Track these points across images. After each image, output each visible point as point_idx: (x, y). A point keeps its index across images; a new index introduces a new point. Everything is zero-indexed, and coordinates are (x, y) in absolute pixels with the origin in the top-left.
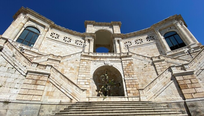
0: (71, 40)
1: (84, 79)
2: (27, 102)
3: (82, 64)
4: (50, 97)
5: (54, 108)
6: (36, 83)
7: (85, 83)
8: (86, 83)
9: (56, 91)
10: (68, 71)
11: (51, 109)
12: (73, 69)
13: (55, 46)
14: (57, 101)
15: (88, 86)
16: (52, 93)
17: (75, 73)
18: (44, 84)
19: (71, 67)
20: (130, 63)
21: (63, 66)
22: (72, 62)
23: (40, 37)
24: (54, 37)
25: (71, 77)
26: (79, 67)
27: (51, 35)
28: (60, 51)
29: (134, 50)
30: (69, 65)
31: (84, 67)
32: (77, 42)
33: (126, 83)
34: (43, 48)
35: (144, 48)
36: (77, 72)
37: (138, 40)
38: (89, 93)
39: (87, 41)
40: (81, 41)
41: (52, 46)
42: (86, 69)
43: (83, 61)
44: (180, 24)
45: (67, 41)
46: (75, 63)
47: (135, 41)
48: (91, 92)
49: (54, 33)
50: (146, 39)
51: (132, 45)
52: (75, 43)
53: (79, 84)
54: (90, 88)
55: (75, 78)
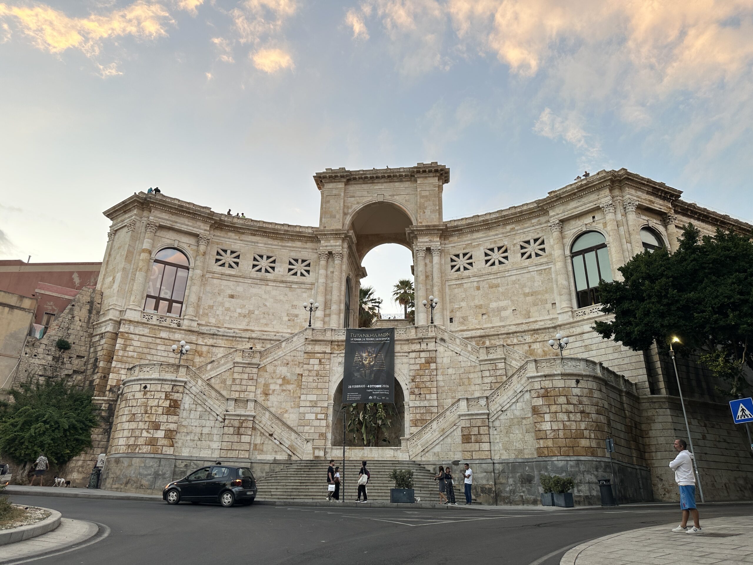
0: (274, 262)
1: (314, 404)
2: (234, 460)
3: (310, 367)
4: (260, 452)
5: (267, 467)
6: (239, 432)
7: (316, 416)
8: (319, 416)
9: (266, 442)
10: (278, 387)
11: (264, 469)
12: (288, 383)
13: (232, 297)
14: (270, 457)
15: (324, 423)
16: (261, 447)
17: (293, 392)
18: (250, 433)
19: (283, 377)
20: (429, 361)
21: (267, 376)
22: (285, 361)
23: (194, 278)
24: (227, 265)
25: (284, 403)
26: (302, 374)
27: (217, 260)
28: (249, 311)
29: (478, 288)
30: (278, 371)
31: (314, 373)
32: (293, 265)
33: (411, 415)
34: (204, 309)
35: (508, 285)
36: (298, 388)
37: (496, 250)
38: (326, 439)
39: (323, 262)
40: (304, 258)
41: (225, 299)
42: (317, 381)
43: (310, 356)
44: (622, 208)
45: (263, 270)
46: (291, 363)
47: (484, 254)
48: (329, 436)
49: (225, 248)
50: (519, 247)
51: (472, 270)
52: (289, 272)
53: (303, 418)
54: (327, 426)
55: (294, 404)
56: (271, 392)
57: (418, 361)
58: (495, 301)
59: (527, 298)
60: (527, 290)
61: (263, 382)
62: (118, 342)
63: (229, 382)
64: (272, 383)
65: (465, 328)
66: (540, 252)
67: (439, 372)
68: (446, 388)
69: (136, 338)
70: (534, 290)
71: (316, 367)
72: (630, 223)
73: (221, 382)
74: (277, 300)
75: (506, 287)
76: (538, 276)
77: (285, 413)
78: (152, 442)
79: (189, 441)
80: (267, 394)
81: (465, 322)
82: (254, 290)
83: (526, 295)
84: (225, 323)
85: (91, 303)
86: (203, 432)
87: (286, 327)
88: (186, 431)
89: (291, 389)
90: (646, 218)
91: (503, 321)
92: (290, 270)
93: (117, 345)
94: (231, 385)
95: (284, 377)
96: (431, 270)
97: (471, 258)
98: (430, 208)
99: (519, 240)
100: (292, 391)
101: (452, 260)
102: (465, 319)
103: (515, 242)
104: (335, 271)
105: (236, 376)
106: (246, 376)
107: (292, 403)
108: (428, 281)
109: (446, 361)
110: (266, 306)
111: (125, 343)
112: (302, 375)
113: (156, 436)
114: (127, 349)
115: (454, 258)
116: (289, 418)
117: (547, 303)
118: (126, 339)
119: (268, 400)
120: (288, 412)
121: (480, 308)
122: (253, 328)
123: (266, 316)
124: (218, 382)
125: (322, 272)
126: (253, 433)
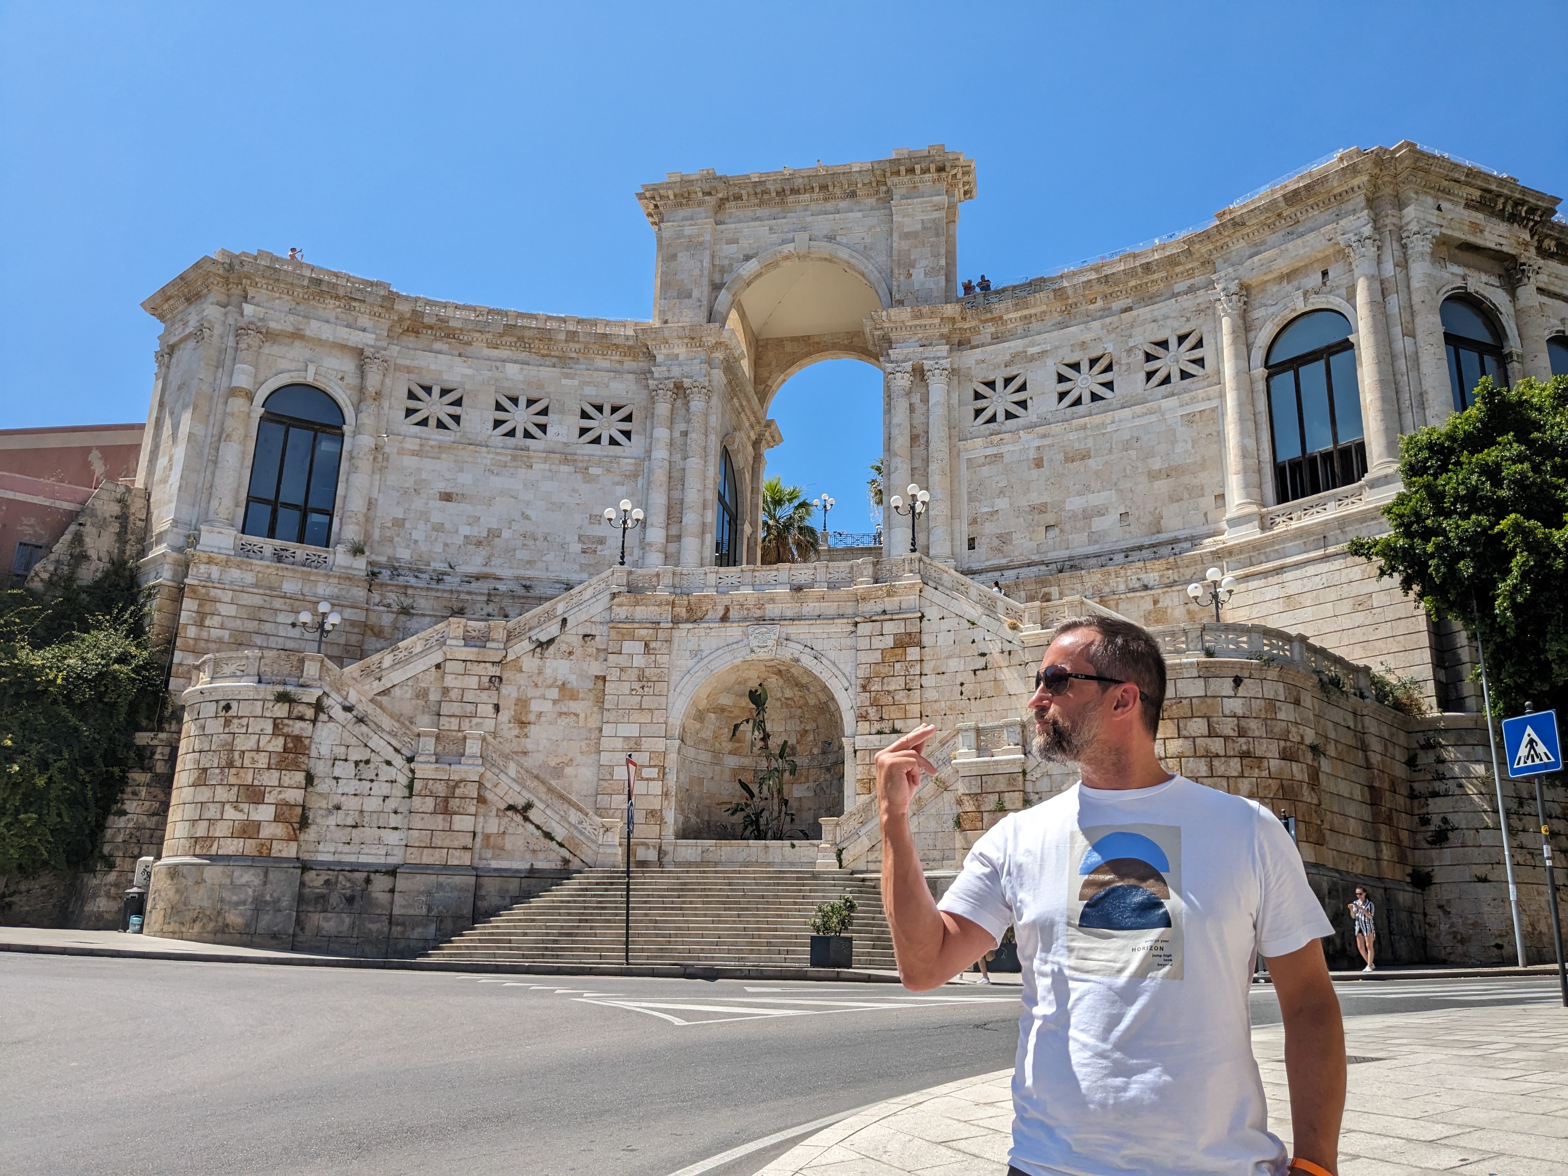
0: (544, 411)
1: (633, 746)
2: (437, 869)
3: (622, 660)
4: (498, 852)
5: (513, 887)
6: (447, 807)
7: (639, 772)
8: (646, 773)
9: (511, 831)
10: (547, 706)
11: (507, 891)
12: (574, 695)
13: (447, 497)
14: (519, 864)
15: (656, 787)
16: (499, 841)
17: (585, 718)
18: (472, 810)
19: (559, 683)
20: (904, 642)
21: (522, 682)
22: (564, 647)
23: (355, 453)
24: (432, 422)
25: (565, 742)
26: (604, 677)
27: (410, 412)
28: (489, 530)
29: (1039, 463)
30: (548, 671)
31: (633, 675)
32: (591, 418)
33: (860, 768)
34: (383, 527)
35: (1110, 451)
36: (596, 709)
37: (1085, 366)
38: (662, 822)
39: (663, 408)
40: (618, 403)
41: (431, 503)
42: (640, 691)
43: (623, 635)
44: (1396, 245)
45: (519, 433)
46: (578, 652)
47: (1055, 377)
48: (670, 816)
49: (427, 383)
50: (1141, 356)
51: (1026, 417)
52: (580, 436)
53: (608, 777)
54: (666, 794)
55: (588, 745)
56: (532, 718)
57: (877, 643)
58: (1079, 494)
59: (1157, 484)
60: (1157, 464)
61: (514, 695)
62: (183, 607)
63: (434, 697)
64: (534, 698)
65: (1004, 561)
66: (1192, 369)
67: (928, 668)
68: (943, 703)
69: (227, 596)
70: (1172, 463)
71: (639, 661)
72: (1415, 284)
73: (417, 697)
74: (553, 504)
75: (1106, 457)
76: (1184, 429)
77: (567, 765)
78: (249, 830)
79: (333, 828)
80: (523, 724)
81: (1005, 548)
82: (497, 482)
83: (1153, 476)
84: (434, 561)
85: (123, 518)
86: (365, 809)
87: (576, 567)
88: (325, 806)
89: (578, 711)
90: (1459, 270)
91: (1096, 542)
92: (583, 431)
93: (183, 614)
94: (440, 702)
95: (563, 684)
96: (925, 421)
97: (1023, 388)
98: (923, 263)
99: (1142, 338)
100: (582, 716)
101: (978, 396)
102: (1004, 539)
103: (1131, 344)
104: (690, 429)
105: (449, 681)
106: (473, 682)
107: (583, 743)
108: (915, 449)
109: (945, 640)
110: (527, 518)
111: (201, 610)
112: (604, 679)
113: (254, 817)
114: (207, 623)
115: (983, 390)
116: (576, 776)
117: (1203, 495)
118: (203, 601)
119: (526, 736)
120: (575, 763)
121: (1041, 512)
122: (498, 572)
123: (530, 542)
124: (408, 695)
125: (662, 433)
126: (481, 810)
